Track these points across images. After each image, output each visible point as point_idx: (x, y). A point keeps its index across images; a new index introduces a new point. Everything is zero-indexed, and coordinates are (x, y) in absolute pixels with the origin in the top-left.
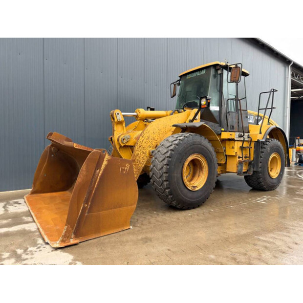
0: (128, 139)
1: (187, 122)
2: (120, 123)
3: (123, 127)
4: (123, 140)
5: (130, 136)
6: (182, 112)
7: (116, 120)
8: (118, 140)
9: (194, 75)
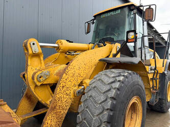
0: (47, 75)
1: (111, 56)
2: (36, 55)
3: (41, 60)
4: (40, 77)
5: (49, 72)
6: (102, 46)
7: (30, 52)
8: (33, 78)
9: (109, 14)
